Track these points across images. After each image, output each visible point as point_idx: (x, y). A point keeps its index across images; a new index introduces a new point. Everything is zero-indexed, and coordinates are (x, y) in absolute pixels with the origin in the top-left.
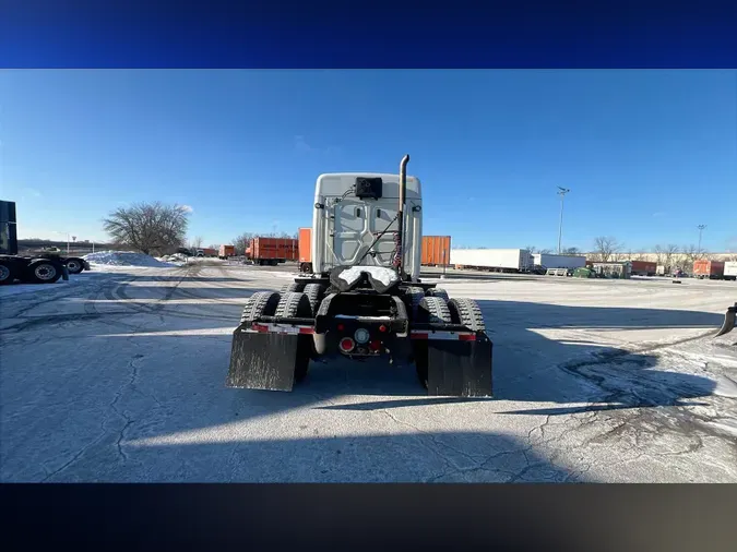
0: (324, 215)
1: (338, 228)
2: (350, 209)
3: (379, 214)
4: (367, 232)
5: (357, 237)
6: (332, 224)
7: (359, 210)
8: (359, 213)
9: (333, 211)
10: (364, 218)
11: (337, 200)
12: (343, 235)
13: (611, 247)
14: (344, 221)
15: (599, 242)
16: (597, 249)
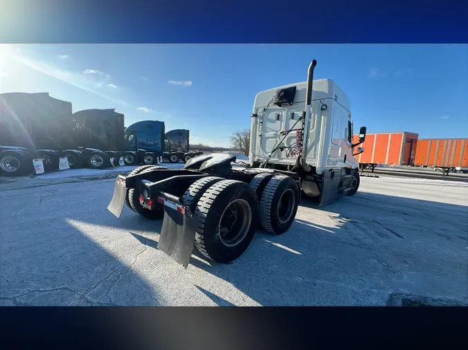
0: (257, 122)
1: (264, 129)
2: (272, 116)
3: (293, 116)
5: (276, 136)
6: (261, 127)
7: (279, 115)
8: (278, 117)
9: (262, 118)
10: (282, 121)
11: (264, 110)
12: (267, 135)
14: (268, 125)
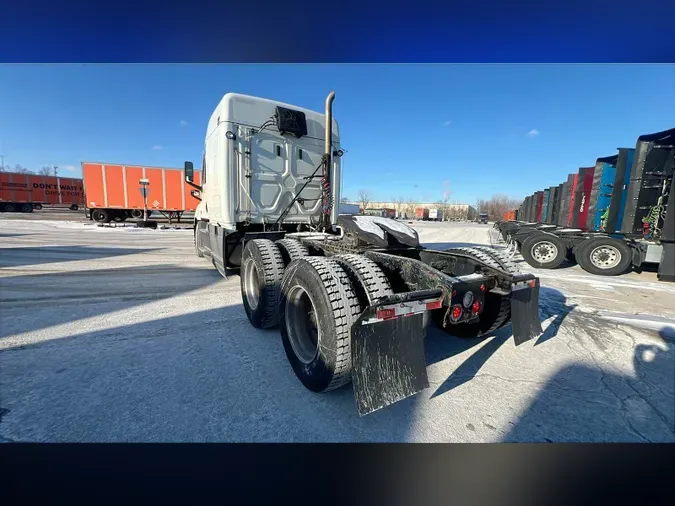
0: (236, 149)
1: (254, 166)
2: (268, 145)
3: (301, 155)
4: (289, 175)
5: (278, 180)
6: (247, 161)
7: (279, 148)
8: (279, 151)
9: (249, 144)
10: (285, 159)
11: (253, 132)
12: (262, 176)
13: (368, 198)
14: (262, 159)
15: (361, 193)
16: (360, 199)
